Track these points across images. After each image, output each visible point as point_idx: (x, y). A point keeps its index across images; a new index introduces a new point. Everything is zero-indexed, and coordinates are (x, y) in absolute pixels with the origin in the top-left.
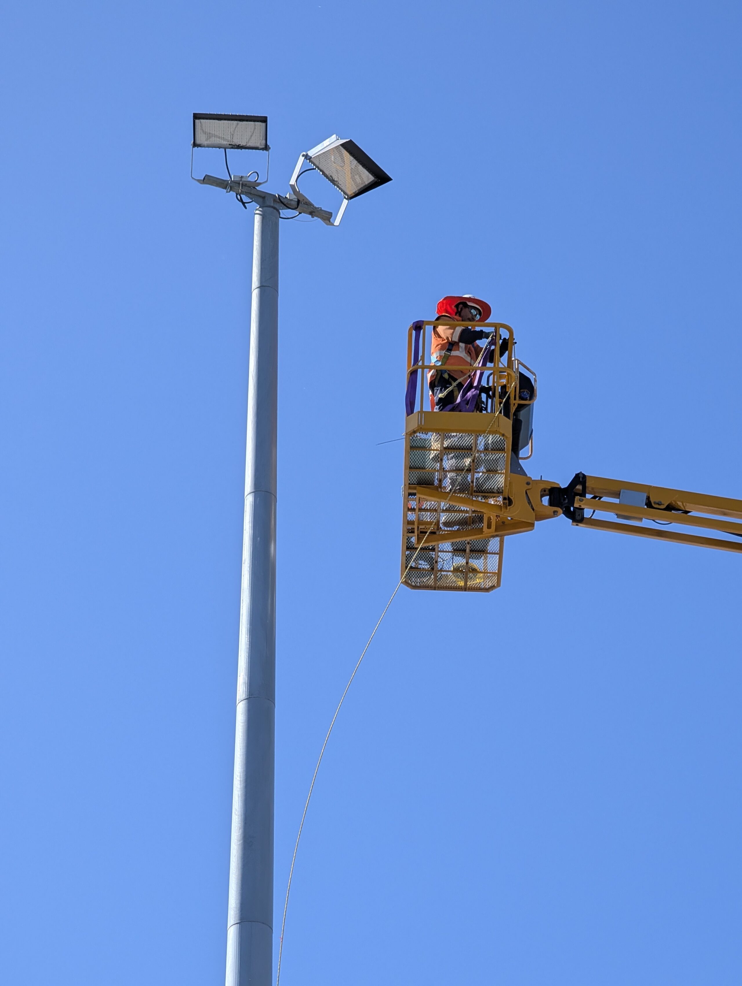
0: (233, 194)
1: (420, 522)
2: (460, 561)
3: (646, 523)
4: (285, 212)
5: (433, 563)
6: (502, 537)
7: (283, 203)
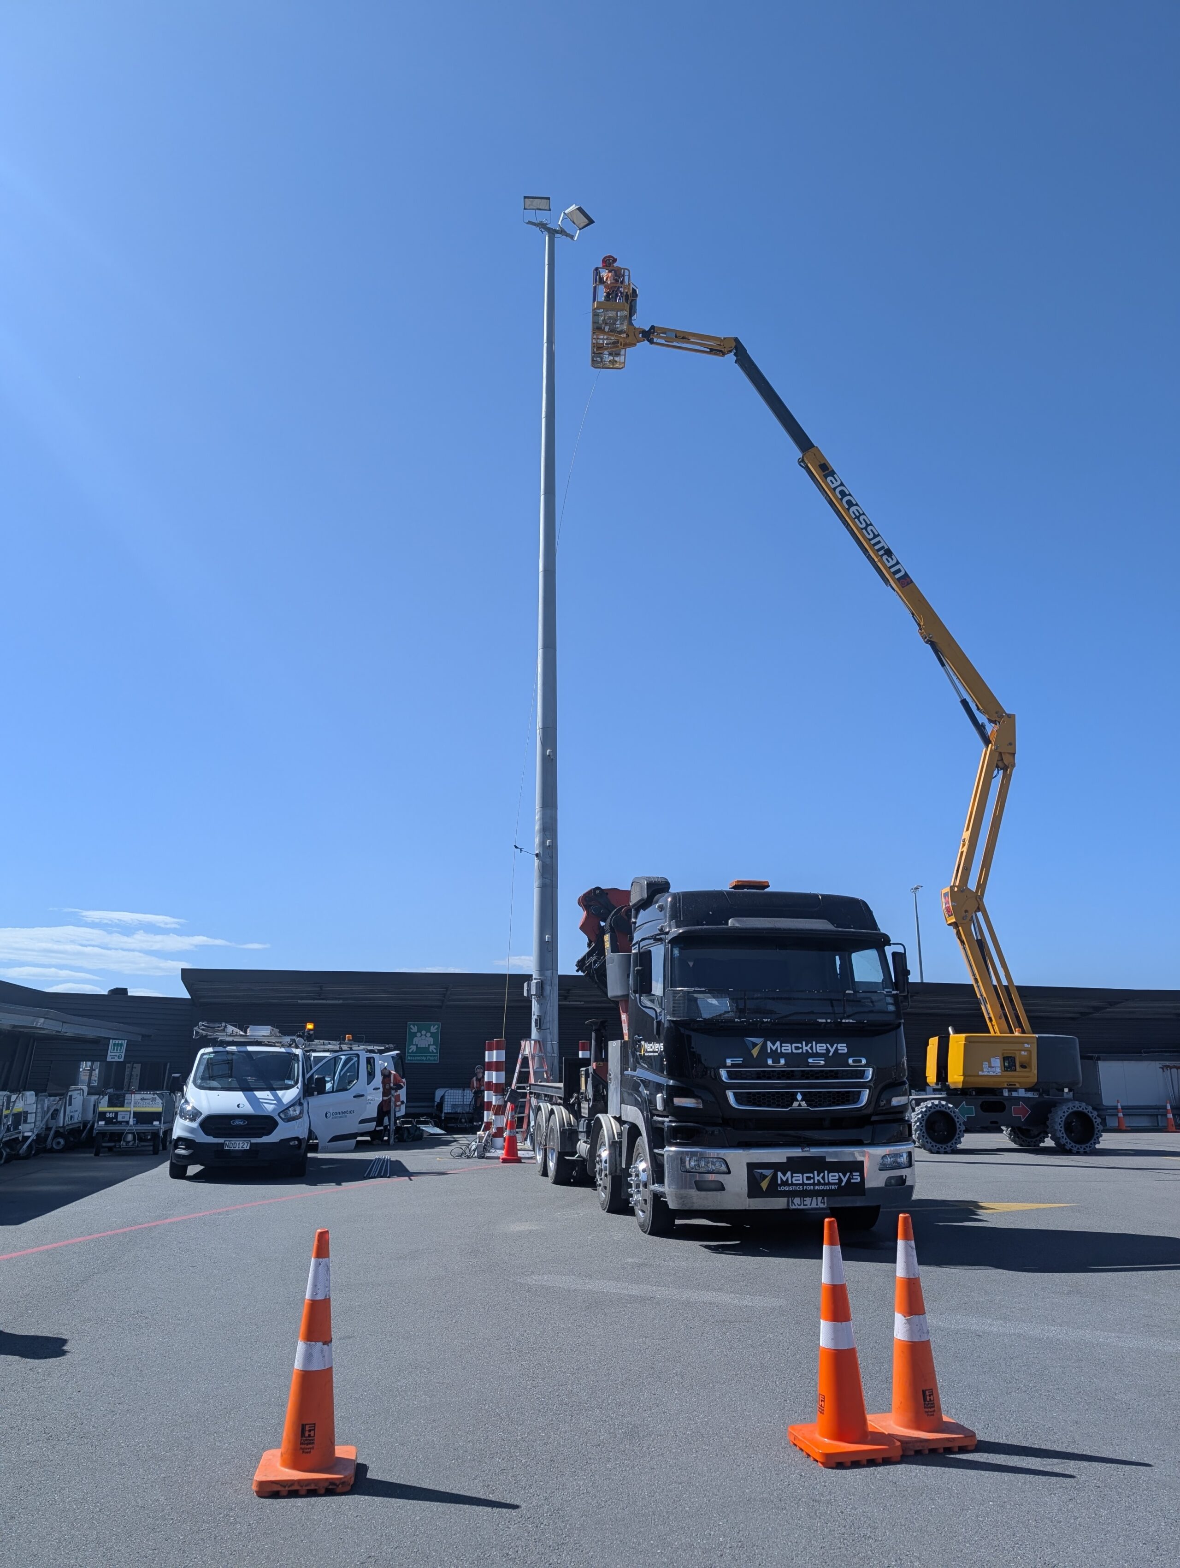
0: (538, 228)
1: (597, 343)
2: (611, 358)
3: (675, 344)
4: (557, 235)
5: (602, 358)
6: (625, 349)
7: (556, 232)
